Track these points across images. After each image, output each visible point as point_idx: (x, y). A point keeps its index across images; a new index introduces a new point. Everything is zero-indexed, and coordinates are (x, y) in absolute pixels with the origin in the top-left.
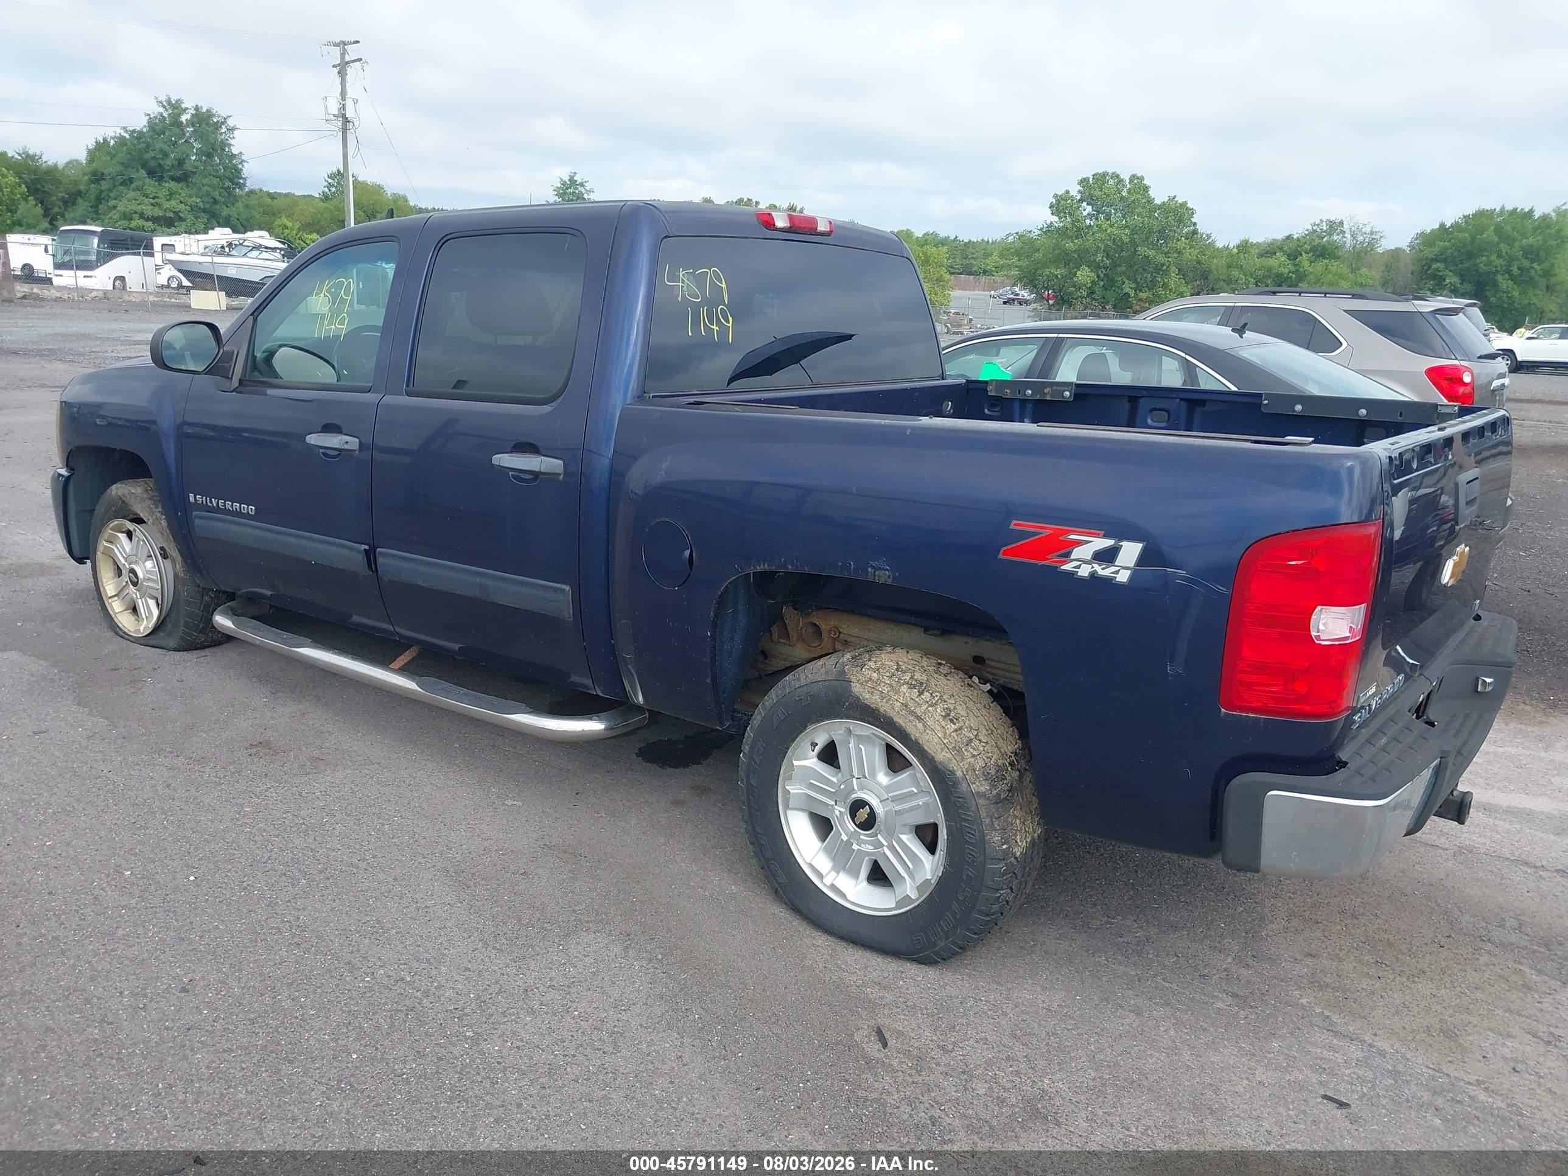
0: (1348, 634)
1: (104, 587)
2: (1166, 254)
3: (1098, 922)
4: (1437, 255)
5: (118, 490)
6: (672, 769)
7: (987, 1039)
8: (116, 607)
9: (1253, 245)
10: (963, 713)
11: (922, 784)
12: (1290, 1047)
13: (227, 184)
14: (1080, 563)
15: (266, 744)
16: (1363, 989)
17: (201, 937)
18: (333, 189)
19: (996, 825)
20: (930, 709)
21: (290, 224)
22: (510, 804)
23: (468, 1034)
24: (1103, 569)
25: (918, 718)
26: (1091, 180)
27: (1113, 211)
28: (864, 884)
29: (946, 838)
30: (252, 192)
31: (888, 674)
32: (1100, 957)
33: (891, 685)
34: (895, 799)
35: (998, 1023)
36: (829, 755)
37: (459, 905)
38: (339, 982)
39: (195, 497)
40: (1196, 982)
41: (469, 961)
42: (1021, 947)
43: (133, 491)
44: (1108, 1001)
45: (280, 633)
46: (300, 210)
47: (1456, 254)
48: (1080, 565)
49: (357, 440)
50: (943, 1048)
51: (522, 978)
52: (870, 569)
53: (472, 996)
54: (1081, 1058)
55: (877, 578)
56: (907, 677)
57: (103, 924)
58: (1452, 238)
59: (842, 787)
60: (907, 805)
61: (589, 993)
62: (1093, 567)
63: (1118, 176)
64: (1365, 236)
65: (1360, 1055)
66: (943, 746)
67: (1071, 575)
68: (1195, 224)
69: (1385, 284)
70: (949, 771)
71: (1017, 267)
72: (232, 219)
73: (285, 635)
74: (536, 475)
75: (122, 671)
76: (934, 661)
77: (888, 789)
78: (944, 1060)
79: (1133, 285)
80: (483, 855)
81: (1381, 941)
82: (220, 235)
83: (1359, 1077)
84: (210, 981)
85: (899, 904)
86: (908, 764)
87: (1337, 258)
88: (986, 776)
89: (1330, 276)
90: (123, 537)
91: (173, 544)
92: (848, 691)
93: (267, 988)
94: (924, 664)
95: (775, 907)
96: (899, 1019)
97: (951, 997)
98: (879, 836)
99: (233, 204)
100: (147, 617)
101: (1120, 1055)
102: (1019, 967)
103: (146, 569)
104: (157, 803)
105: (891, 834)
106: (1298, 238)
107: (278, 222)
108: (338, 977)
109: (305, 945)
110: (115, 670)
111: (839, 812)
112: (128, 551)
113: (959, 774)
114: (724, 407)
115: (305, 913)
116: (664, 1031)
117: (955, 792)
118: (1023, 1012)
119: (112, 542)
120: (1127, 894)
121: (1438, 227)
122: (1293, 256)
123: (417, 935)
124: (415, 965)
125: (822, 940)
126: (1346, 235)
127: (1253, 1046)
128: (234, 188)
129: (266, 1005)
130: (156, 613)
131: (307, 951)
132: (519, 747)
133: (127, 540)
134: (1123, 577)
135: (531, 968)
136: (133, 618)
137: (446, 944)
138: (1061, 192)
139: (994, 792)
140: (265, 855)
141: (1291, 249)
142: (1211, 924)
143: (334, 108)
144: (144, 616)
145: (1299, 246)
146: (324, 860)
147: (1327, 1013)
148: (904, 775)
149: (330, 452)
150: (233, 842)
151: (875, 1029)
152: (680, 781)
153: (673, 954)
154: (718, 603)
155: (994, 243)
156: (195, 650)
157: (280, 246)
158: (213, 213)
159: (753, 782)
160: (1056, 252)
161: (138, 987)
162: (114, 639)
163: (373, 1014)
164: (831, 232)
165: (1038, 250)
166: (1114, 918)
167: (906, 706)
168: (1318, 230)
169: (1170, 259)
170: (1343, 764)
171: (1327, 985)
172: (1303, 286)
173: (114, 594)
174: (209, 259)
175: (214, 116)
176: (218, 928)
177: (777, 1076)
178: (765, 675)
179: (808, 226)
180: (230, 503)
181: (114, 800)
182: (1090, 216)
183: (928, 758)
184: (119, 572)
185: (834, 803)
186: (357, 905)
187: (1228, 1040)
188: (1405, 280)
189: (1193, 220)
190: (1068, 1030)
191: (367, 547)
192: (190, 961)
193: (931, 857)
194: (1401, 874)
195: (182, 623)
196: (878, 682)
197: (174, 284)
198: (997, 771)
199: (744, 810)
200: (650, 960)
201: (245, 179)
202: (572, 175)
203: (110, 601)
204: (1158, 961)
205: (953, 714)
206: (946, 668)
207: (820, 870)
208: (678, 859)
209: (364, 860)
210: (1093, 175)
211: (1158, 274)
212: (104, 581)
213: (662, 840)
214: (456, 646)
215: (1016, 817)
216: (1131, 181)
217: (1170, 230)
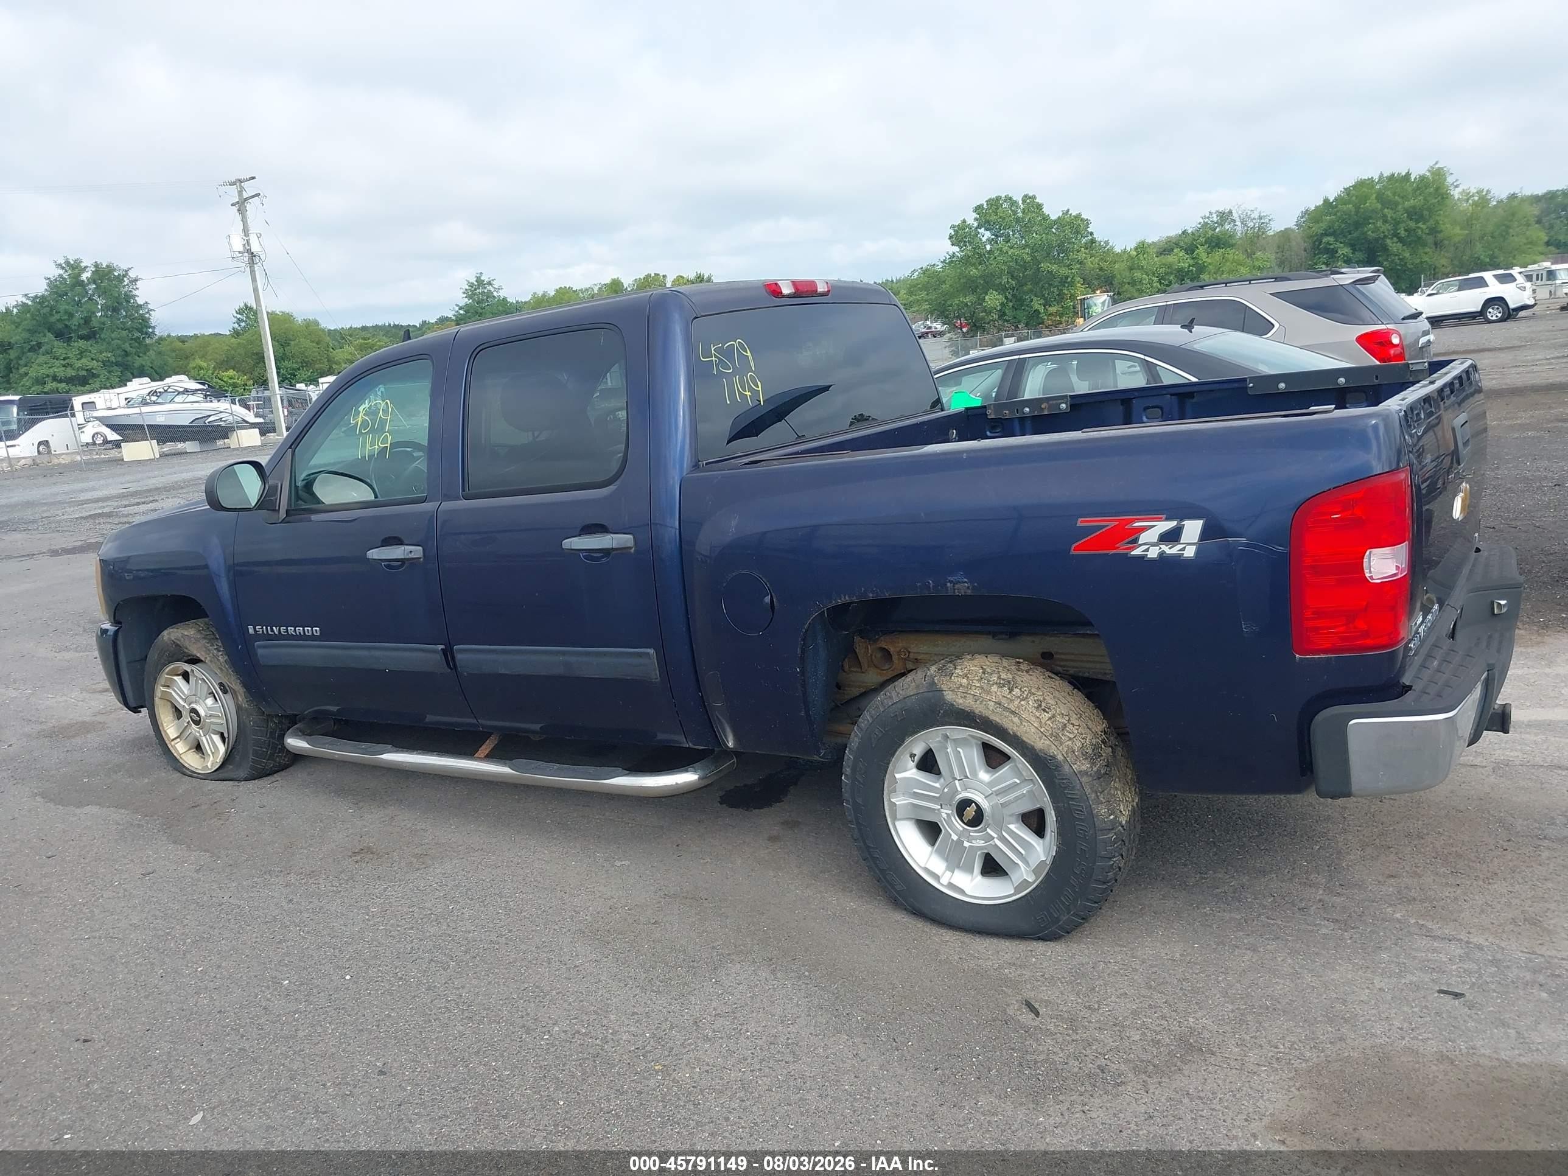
0: (1395, 572)
1: (165, 731)
2: (1068, 266)
3: (1193, 879)
4: (1325, 230)
5: (169, 635)
6: (757, 810)
7: (1126, 994)
8: (180, 748)
9: (1149, 245)
10: (1052, 702)
11: (1024, 773)
12: (1397, 957)
13: (137, 334)
14: (1148, 546)
15: (369, 850)
16: (1447, 897)
17: (378, 1026)
18: (243, 324)
19: (1102, 799)
20: (1022, 703)
21: (204, 364)
22: (619, 865)
23: (656, 1068)
24: (1170, 548)
25: (1013, 712)
26: (985, 206)
27: (1011, 233)
28: (979, 878)
29: (1055, 819)
30: (161, 339)
31: (977, 678)
32: (1205, 908)
33: (982, 688)
34: (998, 793)
35: (1133, 978)
36: (928, 763)
37: (606, 959)
38: (520, 1044)
39: (255, 629)
40: (1297, 915)
41: (634, 1006)
42: (1131, 912)
43: (186, 634)
44: (1224, 944)
45: (359, 745)
46: (213, 349)
47: (1343, 226)
48: (1149, 548)
49: (420, 548)
50: (1089, 1008)
51: (687, 1013)
52: (949, 584)
53: (648, 1035)
54: (1215, 995)
55: (956, 591)
56: (995, 678)
57: (282, 1030)
58: (1338, 211)
59: (946, 790)
60: (1012, 796)
61: (754, 1015)
62: (1160, 548)
63: (1011, 199)
64: (1254, 221)
65: (1459, 951)
66: (1041, 734)
67: (1141, 558)
68: (1092, 234)
69: (1281, 264)
70: (1050, 756)
71: (926, 301)
72: (146, 368)
73: (364, 745)
74: (606, 552)
75: (203, 807)
76: (1013, 661)
77: (990, 784)
78: (1094, 1018)
79: (1042, 301)
80: (611, 913)
81: (1450, 854)
82: (139, 386)
83: (1465, 971)
84: (402, 1062)
85: (1017, 890)
86: (1007, 758)
87: (1232, 246)
88: (1085, 755)
89: (1228, 264)
90: (179, 680)
91: (233, 677)
92: (941, 698)
93: (457, 1060)
94: (1005, 664)
95: (896, 914)
96: (1043, 990)
97: (1083, 964)
98: (988, 830)
99: (145, 354)
100: (213, 753)
101: (1250, 987)
102: (1135, 929)
103: (206, 707)
104: (287, 918)
105: (1000, 826)
106: (1192, 232)
107: (192, 365)
108: (518, 1040)
109: (477, 1018)
110: (196, 807)
111: (946, 816)
112: (186, 692)
113: (1060, 757)
114: (775, 462)
115: (466, 990)
116: (834, 1035)
117: (1059, 775)
118: (1151, 966)
119: (168, 686)
120: (1211, 851)
121: (1322, 202)
122: (1190, 250)
123: (576, 992)
124: (585, 1018)
125: (949, 936)
126: (1237, 223)
127: (1365, 960)
128: (144, 338)
129: (462, 1073)
130: (222, 749)
131: (480, 1022)
132: (607, 814)
133: (184, 682)
134: (1190, 552)
135: (693, 1003)
136: (198, 756)
137: (606, 995)
138: (957, 222)
139: (1095, 769)
140: (407, 946)
141: (1188, 243)
142: (1295, 864)
143: (238, 244)
144: (210, 753)
145: (1194, 240)
146: (465, 943)
147: (1421, 922)
148: (1005, 769)
149: (393, 563)
150: (372, 940)
151: (1024, 1002)
152: (768, 819)
153: (818, 970)
154: (803, 640)
155: (898, 281)
156: (266, 776)
157: (201, 387)
158: (127, 365)
159: (859, 801)
160: (962, 280)
161: (338, 1077)
162: (184, 779)
163: (564, 1065)
164: (829, 291)
165: (944, 282)
166: (1206, 874)
167: (1000, 704)
168: (1209, 222)
169: (1073, 271)
170: (1409, 688)
171: (1414, 899)
172: (1205, 277)
173: (175, 736)
174: (137, 410)
175: (115, 270)
176: (390, 1016)
177: (949, 1055)
178: (842, 704)
179: (809, 289)
180: (293, 628)
181: (246, 922)
182: (989, 241)
183: (1027, 748)
184: (178, 713)
185: (940, 807)
186: (511, 976)
187: (1341, 958)
188: (1299, 258)
189: (1089, 230)
190: (1196, 974)
191: (443, 647)
192: (377, 1048)
193: (1041, 841)
194: (1451, 795)
195: (251, 752)
196: (969, 686)
197: (99, 441)
198: (1094, 750)
199: (853, 829)
200: (799, 978)
201: (154, 328)
202: (478, 275)
203: (173, 743)
204: (1257, 903)
205: (1044, 705)
206: (1025, 665)
207: (934, 871)
208: (793, 888)
209: (502, 936)
210: (987, 201)
211: (1064, 286)
212: (165, 725)
213: (772, 874)
214: (537, 727)
215: (1117, 789)
216: (1024, 201)
217: (1069, 243)
